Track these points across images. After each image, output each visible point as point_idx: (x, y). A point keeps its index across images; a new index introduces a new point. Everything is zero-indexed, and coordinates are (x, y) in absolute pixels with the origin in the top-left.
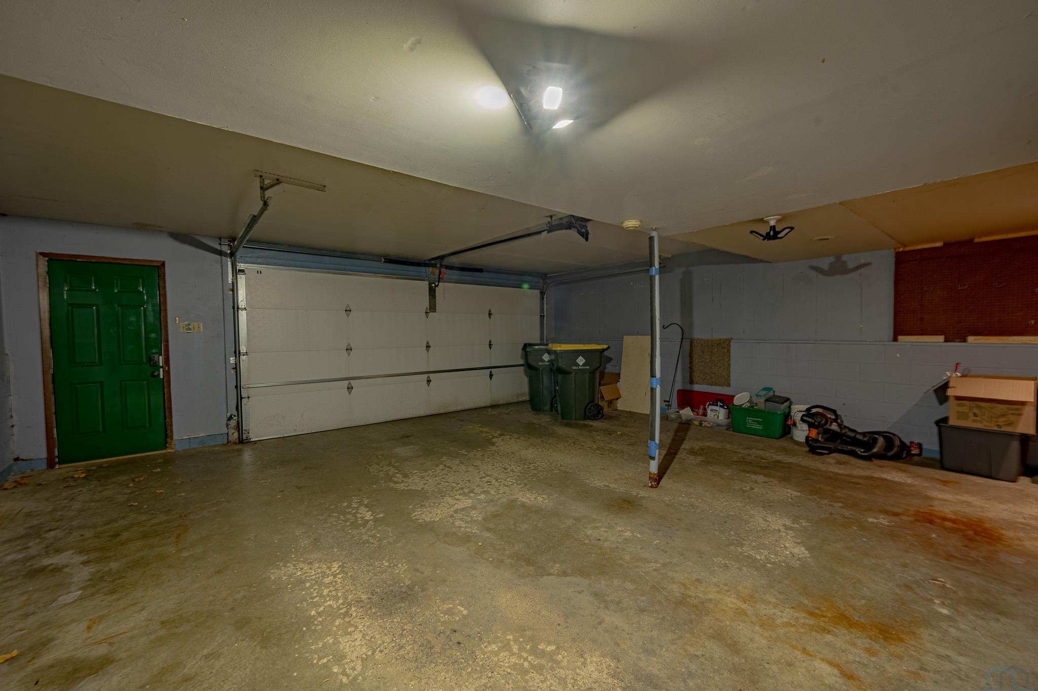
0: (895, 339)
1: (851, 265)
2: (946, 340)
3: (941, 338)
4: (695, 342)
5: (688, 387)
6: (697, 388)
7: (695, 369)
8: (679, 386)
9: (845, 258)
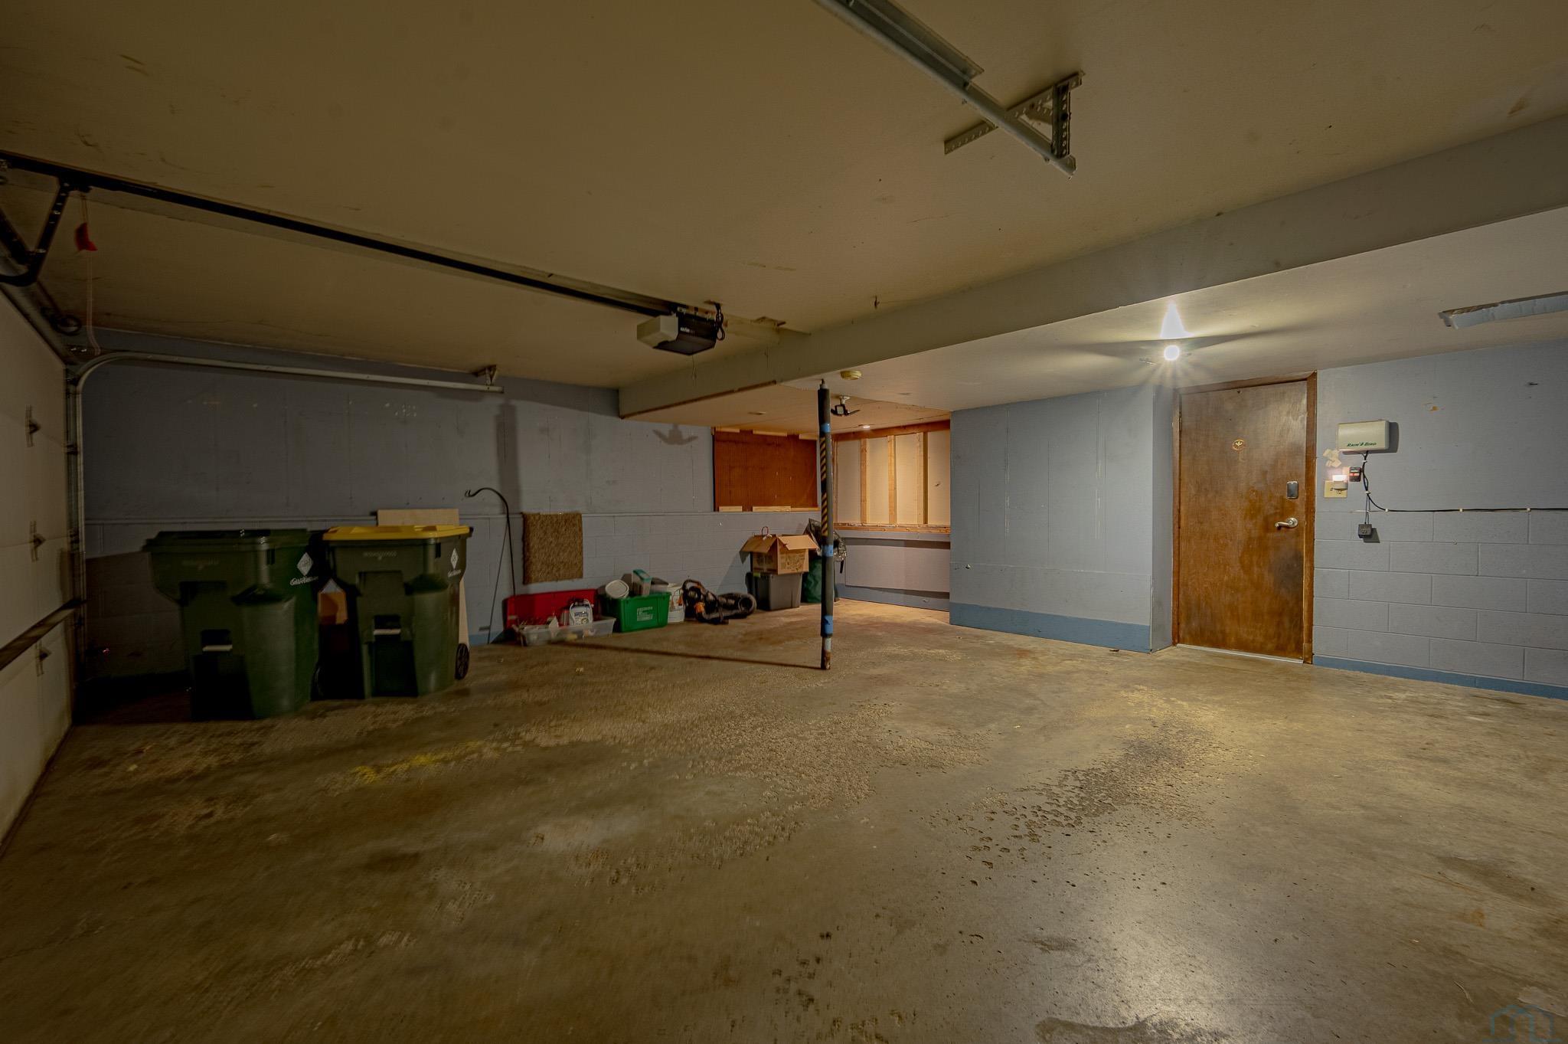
0: (716, 509)
1: (685, 436)
2: (744, 510)
3: (740, 509)
4: (532, 518)
5: (521, 590)
6: (535, 588)
7: (534, 560)
8: (505, 592)
9: (681, 427)
